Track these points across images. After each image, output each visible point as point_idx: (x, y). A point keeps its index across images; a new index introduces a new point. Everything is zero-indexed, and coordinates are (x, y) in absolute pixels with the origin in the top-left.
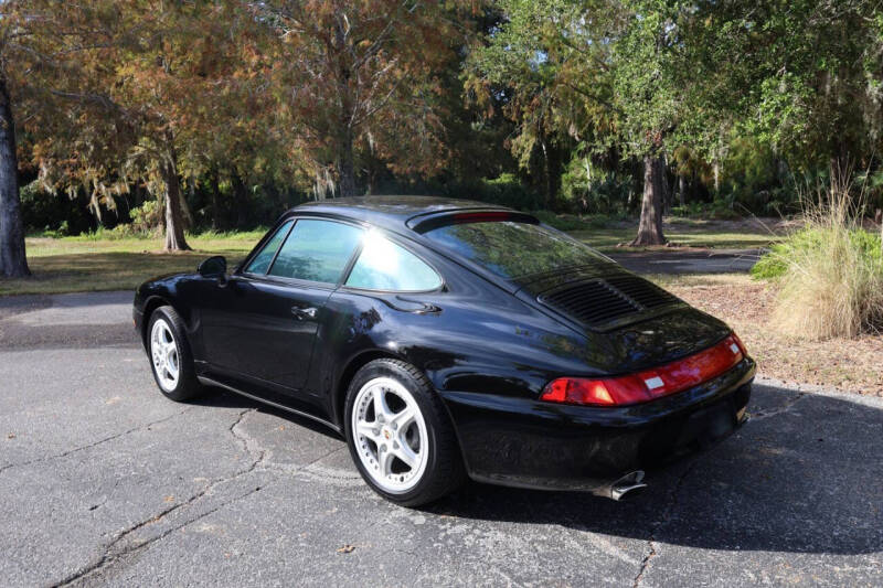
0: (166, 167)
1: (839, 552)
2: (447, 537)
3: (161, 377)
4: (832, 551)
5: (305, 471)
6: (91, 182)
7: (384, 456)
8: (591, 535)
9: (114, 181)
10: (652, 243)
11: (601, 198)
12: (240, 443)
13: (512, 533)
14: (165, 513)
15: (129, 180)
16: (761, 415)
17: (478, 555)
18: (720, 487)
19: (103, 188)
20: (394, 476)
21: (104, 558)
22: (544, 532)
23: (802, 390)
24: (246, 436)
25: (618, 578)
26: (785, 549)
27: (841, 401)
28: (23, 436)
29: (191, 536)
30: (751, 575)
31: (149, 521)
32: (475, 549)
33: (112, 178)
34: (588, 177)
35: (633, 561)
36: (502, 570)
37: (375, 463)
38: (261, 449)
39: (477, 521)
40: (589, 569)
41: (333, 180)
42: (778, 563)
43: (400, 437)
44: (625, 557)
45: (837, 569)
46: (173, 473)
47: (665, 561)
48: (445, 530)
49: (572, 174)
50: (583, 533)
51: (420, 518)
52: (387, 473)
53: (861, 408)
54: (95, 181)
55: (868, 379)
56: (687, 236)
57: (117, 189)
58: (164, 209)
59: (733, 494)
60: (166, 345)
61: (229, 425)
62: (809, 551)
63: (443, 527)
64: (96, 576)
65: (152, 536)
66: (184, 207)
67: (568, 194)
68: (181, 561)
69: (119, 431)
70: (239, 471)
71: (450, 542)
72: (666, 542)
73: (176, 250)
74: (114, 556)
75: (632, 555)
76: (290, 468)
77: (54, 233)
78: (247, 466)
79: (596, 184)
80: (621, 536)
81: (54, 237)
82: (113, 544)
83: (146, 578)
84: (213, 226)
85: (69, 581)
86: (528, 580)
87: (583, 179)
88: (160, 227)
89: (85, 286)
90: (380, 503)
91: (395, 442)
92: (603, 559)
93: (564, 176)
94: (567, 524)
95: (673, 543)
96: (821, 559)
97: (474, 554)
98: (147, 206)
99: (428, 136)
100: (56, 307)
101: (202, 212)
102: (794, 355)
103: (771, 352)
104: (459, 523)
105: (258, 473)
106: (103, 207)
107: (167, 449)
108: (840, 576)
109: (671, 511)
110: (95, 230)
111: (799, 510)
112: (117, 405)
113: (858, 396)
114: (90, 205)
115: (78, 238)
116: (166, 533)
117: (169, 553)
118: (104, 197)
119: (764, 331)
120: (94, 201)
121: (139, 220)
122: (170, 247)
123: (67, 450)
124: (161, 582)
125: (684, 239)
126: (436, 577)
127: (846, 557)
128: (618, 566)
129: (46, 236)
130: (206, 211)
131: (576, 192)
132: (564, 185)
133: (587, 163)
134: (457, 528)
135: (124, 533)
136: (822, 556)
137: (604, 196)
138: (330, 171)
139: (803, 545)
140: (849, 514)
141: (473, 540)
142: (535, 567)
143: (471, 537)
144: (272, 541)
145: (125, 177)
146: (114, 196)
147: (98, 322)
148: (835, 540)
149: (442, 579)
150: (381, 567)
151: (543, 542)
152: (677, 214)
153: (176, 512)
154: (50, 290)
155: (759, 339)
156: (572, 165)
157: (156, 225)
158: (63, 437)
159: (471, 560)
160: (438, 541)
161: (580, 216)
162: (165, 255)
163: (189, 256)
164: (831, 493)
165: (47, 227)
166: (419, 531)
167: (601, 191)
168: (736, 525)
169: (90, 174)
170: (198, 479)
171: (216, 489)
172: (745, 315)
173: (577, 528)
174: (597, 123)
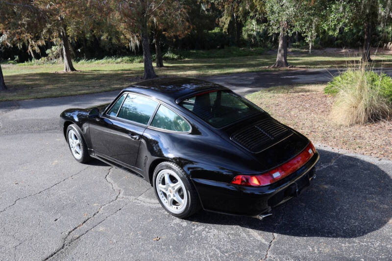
0: (62, 34)
1: (345, 237)
2: (195, 232)
3: (74, 153)
4: (342, 237)
5: (138, 200)
6: (28, 40)
7: (170, 199)
8: (251, 230)
9: (38, 39)
10: (282, 66)
11: (260, 40)
12: (110, 185)
13: (220, 230)
14: (84, 222)
15: (45, 38)
16: (322, 167)
17: (207, 241)
18: (302, 206)
19: (33, 42)
20: (174, 206)
21: (64, 244)
22: (232, 229)
23: (340, 153)
24: (112, 182)
25: (260, 251)
26: (325, 236)
27: (355, 158)
28: (21, 183)
29: (96, 233)
30: (311, 249)
31: (79, 226)
32: (206, 238)
33: (37, 38)
34: (255, 29)
35: (266, 243)
36: (217, 248)
37: (166, 200)
38: (119, 188)
39: (207, 224)
40: (249, 247)
41: (138, 40)
42: (321, 243)
43: (176, 193)
44: (263, 241)
45: (343, 245)
46: (85, 201)
47: (278, 242)
48: (195, 229)
49: (247, 27)
50: (247, 229)
51: (185, 223)
52: (171, 205)
53: (362, 162)
54: (30, 40)
55: (367, 147)
56: (298, 58)
57: (40, 43)
58: (62, 49)
59: (307, 209)
60: (75, 140)
61: (105, 176)
62: (333, 237)
63: (194, 228)
64: (62, 253)
65: (81, 233)
66: (70, 49)
67: (246, 37)
68: (94, 245)
69: (60, 180)
70: (111, 200)
71: (197, 235)
72: (280, 233)
73: (70, 71)
74: (67, 243)
75: (266, 240)
76: (132, 198)
77: (13, 62)
78: (114, 198)
79: (258, 33)
80: (262, 230)
81: (13, 64)
82: (66, 238)
83: (82, 253)
84: (85, 57)
85: (52, 256)
86: (226, 252)
87: (252, 30)
88: (61, 58)
89: (33, 95)
90: (169, 216)
91: (174, 195)
92: (255, 242)
93: (244, 28)
94: (242, 225)
95: (282, 234)
96: (337, 240)
97: (206, 240)
98: (53, 48)
99: (181, 19)
100: (22, 108)
101: (79, 50)
102: (338, 134)
103: (328, 133)
104: (200, 226)
105: (119, 201)
106: (34, 51)
107: (80, 189)
108: (344, 248)
109: (282, 218)
110: (31, 60)
111: (332, 217)
112: (57, 165)
113: (362, 156)
114: (28, 51)
115: (24, 64)
116: (86, 232)
117: (89, 241)
118: (34, 46)
119: (327, 121)
120: (30, 49)
121: (50, 55)
122: (66, 70)
123: (40, 190)
124: (87, 255)
125: (297, 60)
126: (192, 252)
127: (347, 239)
128: (261, 245)
129: (9, 63)
130: (81, 50)
131: (249, 36)
132: (244, 33)
133: (254, 22)
134: (199, 228)
135: (70, 232)
136: (338, 239)
137: (262, 39)
138: (137, 36)
139: (331, 233)
140: (351, 219)
141: (205, 233)
142: (229, 246)
143: (204, 232)
144: (128, 235)
145: (43, 38)
146: (39, 46)
147: (41, 118)
148: (344, 231)
149: (194, 252)
150: (171, 247)
151: (232, 234)
152: (294, 47)
153: (88, 221)
154: (17, 98)
155: (324, 126)
156: (247, 23)
157: (59, 57)
158: (37, 183)
159: (205, 243)
160: (192, 235)
161: (251, 49)
162: (65, 74)
163: (75, 74)
164: (345, 208)
165: (9, 59)
166: (184, 230)
167: (260, 36)
168: (307, 224)
169: (27, 36)
170: (95, 205)
171: (103, 209)
172: (320, 111)
173: (245, 227)
174: (259, 9)
